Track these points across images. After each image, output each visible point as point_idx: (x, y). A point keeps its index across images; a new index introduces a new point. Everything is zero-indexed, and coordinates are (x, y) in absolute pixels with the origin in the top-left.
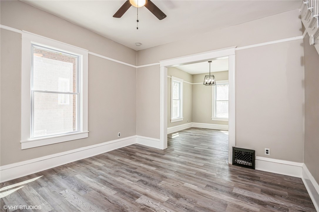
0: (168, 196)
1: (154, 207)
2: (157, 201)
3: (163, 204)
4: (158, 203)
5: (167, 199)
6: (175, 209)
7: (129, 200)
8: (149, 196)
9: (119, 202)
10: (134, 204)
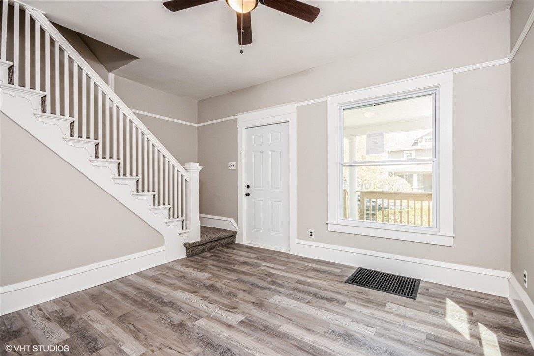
0: (194, 325)
1: (220, 311)
2: (214, 317)
3: (206, 314)
4: (214, 316)
5: (198, 321)
6: (195, 309)
7: (255, 318)
8: (225, 324)
9: (269, 316)
10: (246, 313)
